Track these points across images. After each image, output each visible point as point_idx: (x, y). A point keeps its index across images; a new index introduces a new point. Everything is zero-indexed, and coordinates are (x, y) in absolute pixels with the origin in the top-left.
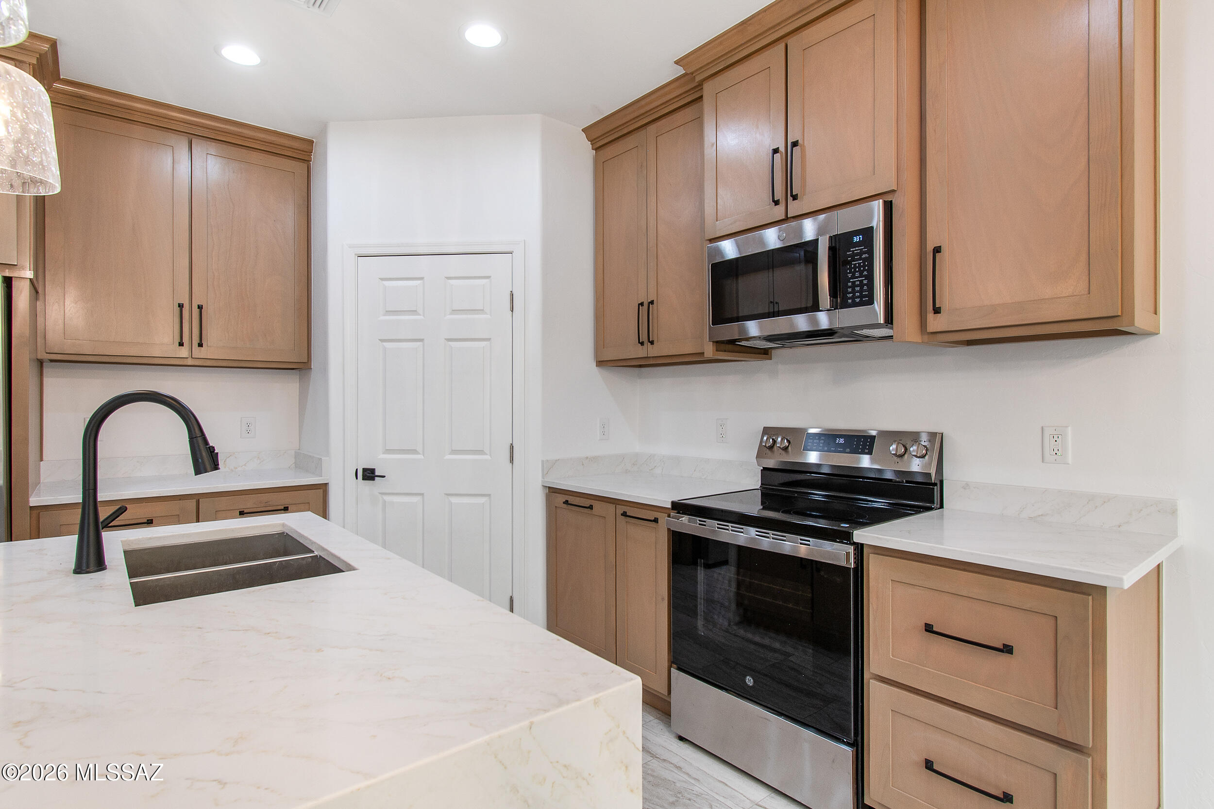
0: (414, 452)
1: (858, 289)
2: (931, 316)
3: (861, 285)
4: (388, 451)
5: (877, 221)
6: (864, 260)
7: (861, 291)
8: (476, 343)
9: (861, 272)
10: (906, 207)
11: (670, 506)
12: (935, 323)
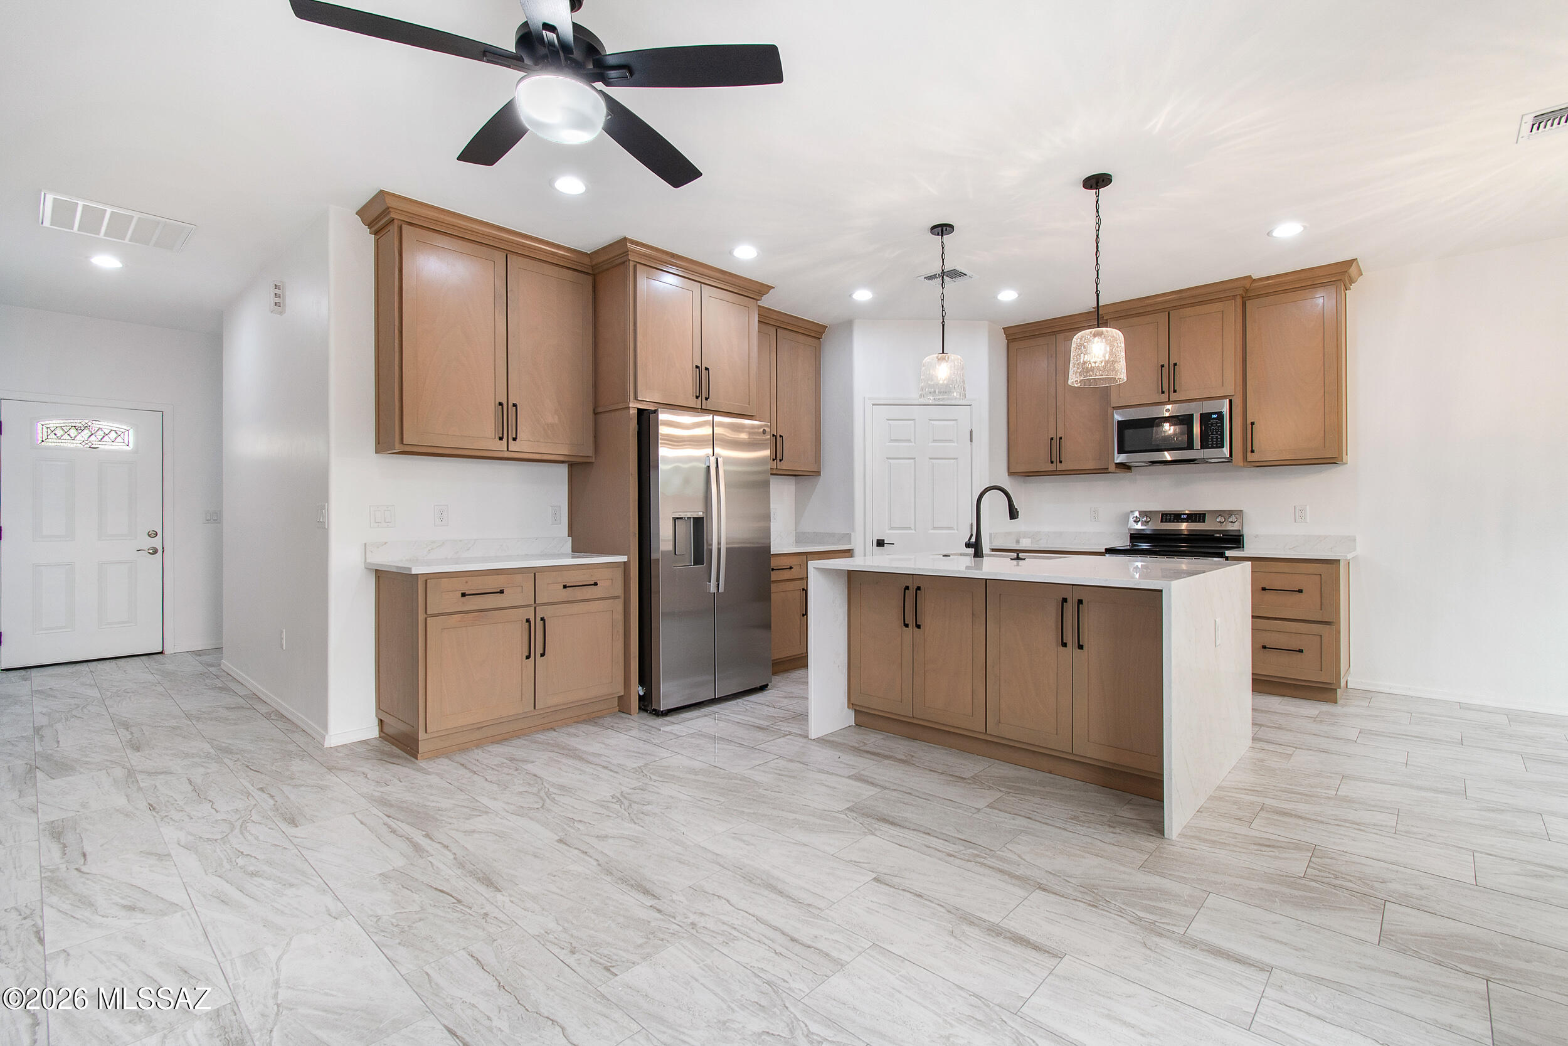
0: (910, 528)
1: (1215, 440)
2: (1249, 454)
3: (1217, 438)
4: (892, 528)
5: (1226, 410)
6: (1219, 426)
7: (1216, 441)
8: (944, 461)
9: (1217, 433)
10: (1238, 402)
11: (1104, 551)
12: (1251, 457)
